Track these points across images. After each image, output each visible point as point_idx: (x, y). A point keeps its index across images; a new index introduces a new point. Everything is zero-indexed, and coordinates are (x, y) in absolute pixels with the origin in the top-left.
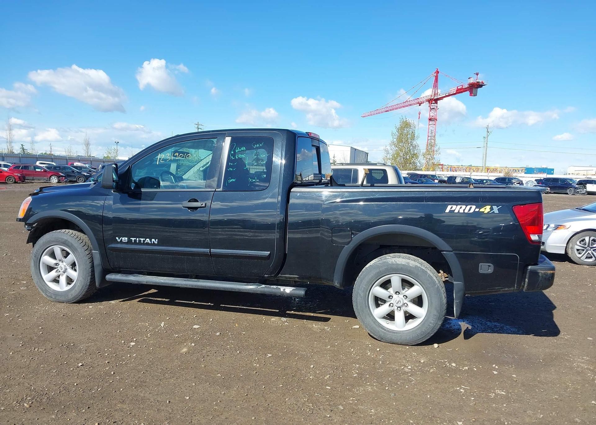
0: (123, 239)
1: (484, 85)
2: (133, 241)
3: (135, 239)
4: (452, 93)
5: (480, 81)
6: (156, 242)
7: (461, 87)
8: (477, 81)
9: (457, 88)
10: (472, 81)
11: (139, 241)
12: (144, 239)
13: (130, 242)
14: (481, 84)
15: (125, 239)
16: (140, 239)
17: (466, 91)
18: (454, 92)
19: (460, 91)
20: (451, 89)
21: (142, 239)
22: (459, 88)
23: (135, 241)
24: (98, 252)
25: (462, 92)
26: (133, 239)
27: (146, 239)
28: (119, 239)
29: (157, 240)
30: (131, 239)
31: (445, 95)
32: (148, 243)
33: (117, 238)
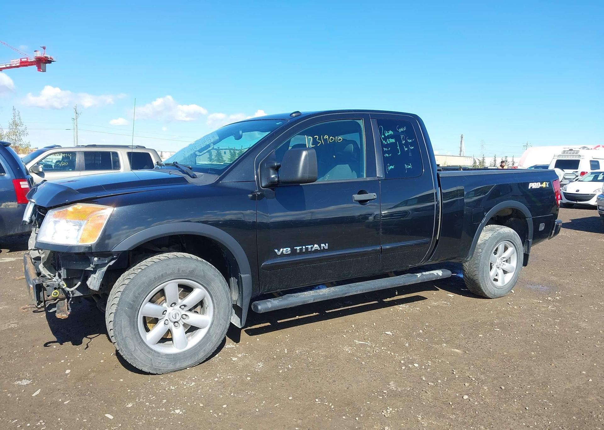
0: (285, 249)
1: (54, 61)
2: (298, 251)
3: (301, 247)
4: (15, 65)
5: (49, 56)
6: (326, 247)
7: (25, 60)
8: (45, 55)
9: (21, 60)
10: (39, 54)
11: (307, 249)
12: (312, 246)
13: (294, 252)
14: (49, 59)
15: (286, 250)
16: (306, 247)
17: (32, 65)
18: (18, 65)
19: (24, 64)
20: (13, 61)
21: (310, 247)
22: (23, 60)
23: (301, 249)
24: (248, 275)
25: (26, 66)
26: (298, 248)
27: (314, 246)
28: (279, 250)
29: (327, 245)
30: (295, 248)
31: (4, 66)
32: (317, 249)
33: (276, 251)
